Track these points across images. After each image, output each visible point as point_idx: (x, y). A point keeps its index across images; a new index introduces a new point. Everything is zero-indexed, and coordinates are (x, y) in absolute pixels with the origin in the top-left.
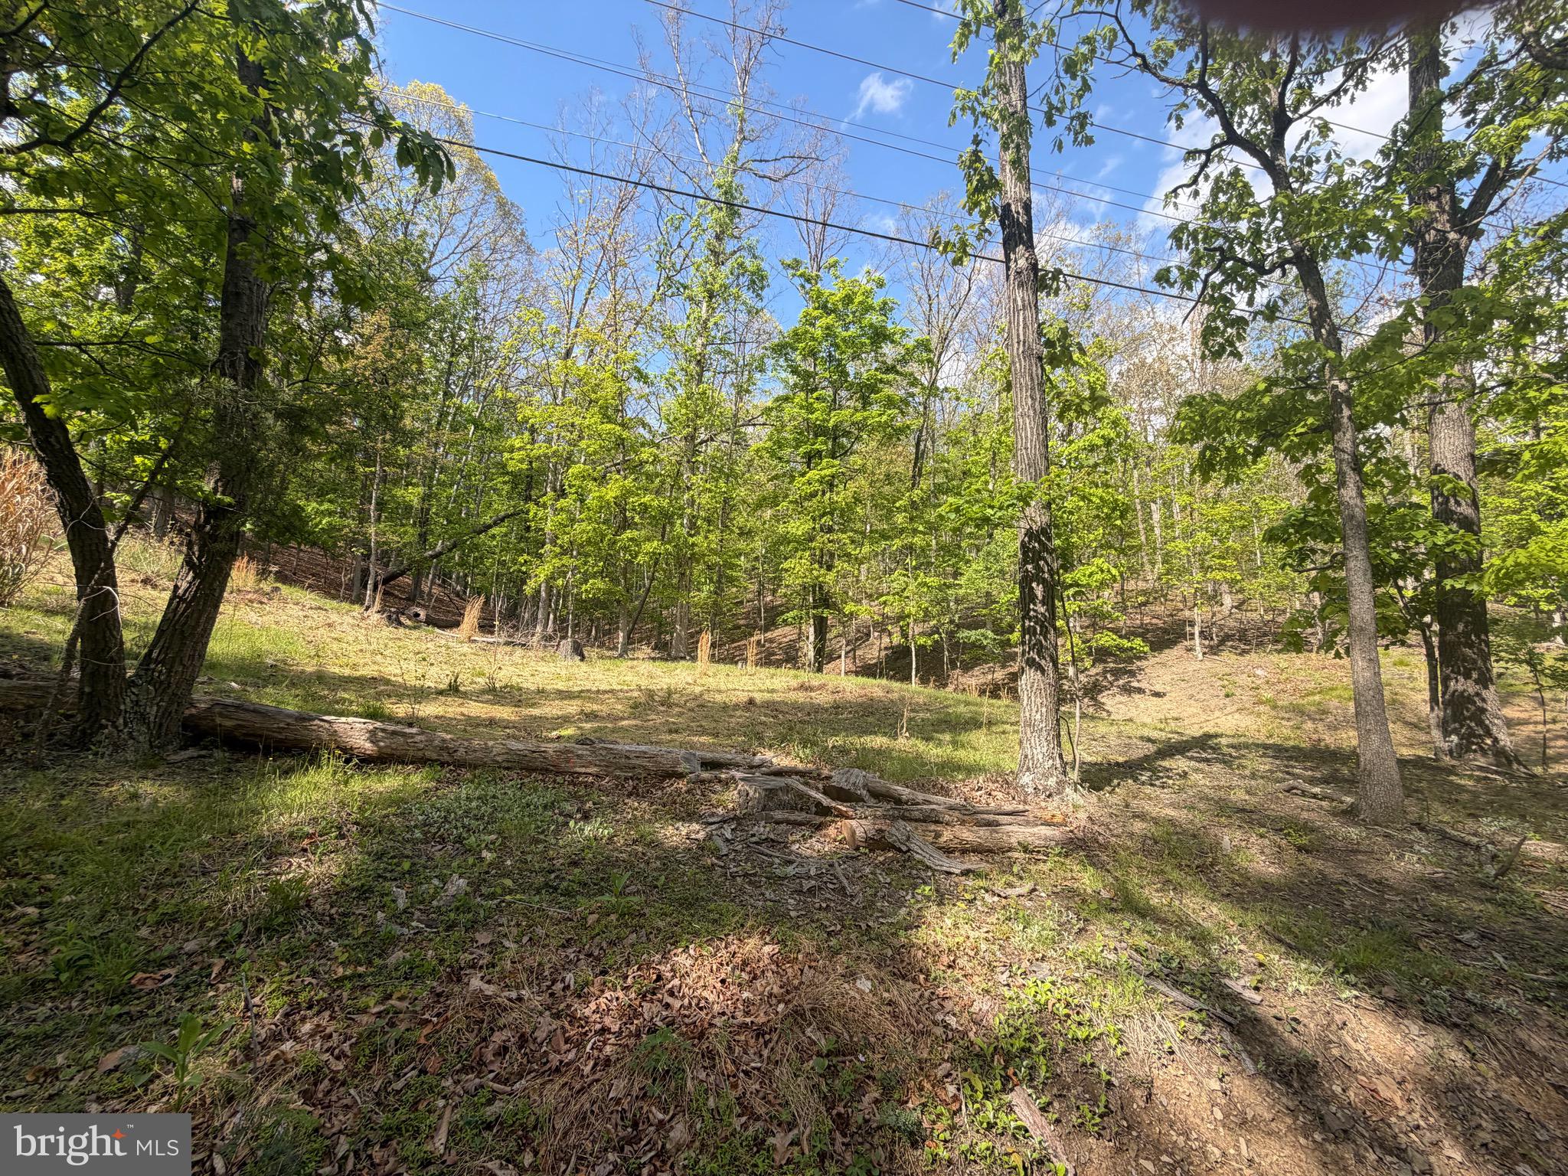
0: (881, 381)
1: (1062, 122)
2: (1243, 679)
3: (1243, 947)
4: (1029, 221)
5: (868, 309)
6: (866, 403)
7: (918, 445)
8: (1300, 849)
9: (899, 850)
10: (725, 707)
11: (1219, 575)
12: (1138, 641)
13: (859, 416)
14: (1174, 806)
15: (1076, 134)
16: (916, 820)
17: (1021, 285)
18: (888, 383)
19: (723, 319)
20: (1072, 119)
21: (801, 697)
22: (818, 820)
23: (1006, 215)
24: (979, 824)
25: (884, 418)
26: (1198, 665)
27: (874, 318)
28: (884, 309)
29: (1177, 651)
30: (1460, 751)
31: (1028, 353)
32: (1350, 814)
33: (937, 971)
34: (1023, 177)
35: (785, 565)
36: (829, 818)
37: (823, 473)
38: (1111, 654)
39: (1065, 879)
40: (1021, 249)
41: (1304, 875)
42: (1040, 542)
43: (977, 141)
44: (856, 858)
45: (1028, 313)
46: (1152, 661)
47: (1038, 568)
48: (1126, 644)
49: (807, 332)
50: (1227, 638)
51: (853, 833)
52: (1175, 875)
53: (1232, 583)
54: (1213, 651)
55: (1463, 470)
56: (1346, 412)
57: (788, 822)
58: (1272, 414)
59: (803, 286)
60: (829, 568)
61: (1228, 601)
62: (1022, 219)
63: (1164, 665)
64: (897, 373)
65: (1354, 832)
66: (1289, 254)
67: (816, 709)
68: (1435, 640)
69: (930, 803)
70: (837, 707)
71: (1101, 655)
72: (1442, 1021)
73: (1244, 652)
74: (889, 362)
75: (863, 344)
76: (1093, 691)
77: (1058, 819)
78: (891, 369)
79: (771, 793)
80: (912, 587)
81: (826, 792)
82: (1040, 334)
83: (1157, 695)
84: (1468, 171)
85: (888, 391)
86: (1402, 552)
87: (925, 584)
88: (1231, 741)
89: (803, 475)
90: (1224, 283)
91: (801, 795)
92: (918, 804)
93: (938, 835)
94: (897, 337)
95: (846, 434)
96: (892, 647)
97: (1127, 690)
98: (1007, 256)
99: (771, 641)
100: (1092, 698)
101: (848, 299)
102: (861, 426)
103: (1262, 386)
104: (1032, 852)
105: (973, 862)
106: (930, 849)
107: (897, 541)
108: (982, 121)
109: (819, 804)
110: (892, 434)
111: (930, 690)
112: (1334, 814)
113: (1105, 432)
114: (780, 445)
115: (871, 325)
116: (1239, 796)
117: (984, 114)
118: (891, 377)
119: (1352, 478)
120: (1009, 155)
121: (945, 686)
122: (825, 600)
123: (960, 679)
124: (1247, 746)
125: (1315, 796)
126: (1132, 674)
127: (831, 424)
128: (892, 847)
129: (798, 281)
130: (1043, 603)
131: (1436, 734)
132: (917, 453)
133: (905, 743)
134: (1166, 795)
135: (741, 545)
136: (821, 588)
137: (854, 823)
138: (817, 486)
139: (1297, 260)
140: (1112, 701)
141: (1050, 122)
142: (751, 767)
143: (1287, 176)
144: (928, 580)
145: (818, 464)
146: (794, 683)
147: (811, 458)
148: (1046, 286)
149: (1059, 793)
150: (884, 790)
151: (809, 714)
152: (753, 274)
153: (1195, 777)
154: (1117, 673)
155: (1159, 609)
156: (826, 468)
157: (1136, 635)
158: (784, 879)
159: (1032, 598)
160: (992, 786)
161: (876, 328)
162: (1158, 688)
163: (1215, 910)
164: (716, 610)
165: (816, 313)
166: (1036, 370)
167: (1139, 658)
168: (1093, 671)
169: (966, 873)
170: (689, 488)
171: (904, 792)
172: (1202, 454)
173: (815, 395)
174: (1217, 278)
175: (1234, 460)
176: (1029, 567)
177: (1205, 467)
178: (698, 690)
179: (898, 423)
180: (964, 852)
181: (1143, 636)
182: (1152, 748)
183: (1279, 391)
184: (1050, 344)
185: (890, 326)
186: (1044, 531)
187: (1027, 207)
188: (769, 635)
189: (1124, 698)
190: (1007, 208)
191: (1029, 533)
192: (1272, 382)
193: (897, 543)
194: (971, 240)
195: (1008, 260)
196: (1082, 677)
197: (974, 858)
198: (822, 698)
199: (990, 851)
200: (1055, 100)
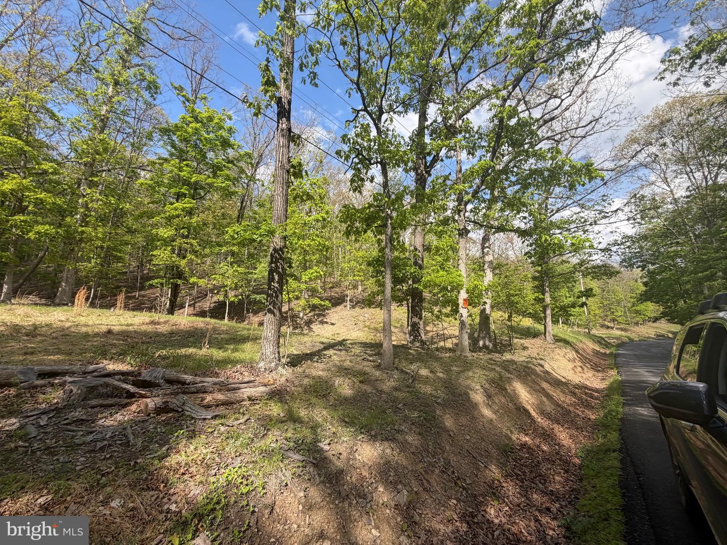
0: (224, 166)
1: (306, 72)
2: (361, 318)
3: (330, 427)
4: (290, 109)
5: (221, 128)
6: (215, 175)
7: (242, 203)
8: (360, 382)
9: (177, 411)
10: (86, 336)
11: (357, 278)
12: (327, 302)
13: (209, 181)
14: (323, 370)
15: (312, 80)
16: (192, 393)
17: (283, 136)
18: (229, 169)
19: (125, 101)
20: (311, 73)
21: (150, 328)
22: (126, 401)
23: (279, 101)
24: (229, 390)
25: (224, 185)
26: (347, 312)
27: (224, 134)
28: (230, 131)
29: (341, 307)
30: (412, 342)
31: (282, 167)
32: (378, 367)
33: (173, 478)
34: (289, 88)
35: (155, 253)
36: (134, 399)
37: (185, 205)
38: (317, 308)
39: (266, 410)
40: (284, 119)
41: (359, 392)
42: (279, 254)
43: (268, 60)
44: (146, 421)
45: (284, 149)
46: (333, 310)
47: (276, 266)
48: (323, 303)
49: (183, 127)
50: (359, 302)
51: (147, 405)
52: (314, 400)
53: (362, 281)
54: (353, 307)
55: (420, 248)
56: (390, 222)
57: (101, 406)
58: (369, 218)
59: (184, 103)
60: (184, 258)
61: (360, 288)
62: (286, 106)
63: (336, 312)
64: (234, 165)
65: (378, 373)
66: (379, 160)
67: (158, 335)
68: (410, 305)
69: (204, 382)
70: (172, 333)
71: (314, 308)
72: (387, 439)
73: (363, 308)
74: (230, 158)
75: (216, 145)
76: (309, 323)
77: (271, 382)
78: (230, 162)
79: (92, 389)
80: (230, 272)
81: (134, 384)
82: (289, 161)
83: (333, 324)
84: (429, 154)
85: (226, 172)
86: (404, 274)
87: (237, 271)
88: (351, 342)
89: (172, 204)
90: (358, 163)
91: (116, 388)
92: (196, 383)
93: (203, 399)
94: (236, 147)
95: (202, 188)
96: (219, 302)
97: (322, 323)
98: (278, 120)
99: (143, 296)
100: (308, 326)
101: (210, 119)
102: (210, 185)
103: (367, 206)
104: (253, 400)
105: (221, 410)
106: (197, 408)
107: (224, 248)
108: (271, 52)
109: (128, 392)
110: (227, 194)
111: (233, 323)
112: (374, 367)
113: (324, 215)
114: (159, 184)
115: (222, 137)
116: (347, 364)
117: (272, 50)
118: (230, 165)
119: (389, 245)
120: (283, 75)
121: (244, 321)
122: (180, 275)
123: (252, 318)
124: (355, 343)
125: (370, 361)
126: (324, 316)
127: (193, 180)
128: (173, 410)
129: (183, 99)
130: (278, 282)
131: (408, 336)
132: (241, 206)
133: (204, 351)
134: (321, 366)
135: (128, 238)
136: (178, 268)
137: (148, 400)
138: (179, 212)
139: (381, 163)
140: (315, 327)
141: (301, 70)
142: (85, 373)
143: (381, 132)
144: (238, 269)
145: (182, 200)
146: (148, 320)
147: (179, 196)
148: (294, 141)
149: (276, 369)
150: (175, 378)
151: (151, 338)
152: (150, 82)
153: (335, 357)
154: (318, 316)
155: (337, 290)
156: (187, 203)
157: (327, 299)
158: (81, 445)
159: (273, 280)
160: (243, 369)
161: (224, 139)
162: (333, 322)
163: (325, 413)
164: (102, 275)
165: (190, 119)
166: (285, 176)
167: (328, 309)
168: (310, 315)
169: (215, 417)
170: (84, 196)
171: (188, 378)
172: (347, 228)
173: (185, 163)
174: (356, 160)
175: (358, 233)
176: (273, 265)
177: (348, 233)
178: (68, 325)
179: (233, 189)
180: (217, 406)
181: (330, 301)
182: (322, 346)
183: (372, 209)
184: (293, 166)
185: (232, 140)
186: (281, 249)
187: (289, 103)
188: (142, 293)
189: (320, 326)
190: (280, 98)
191: (275, 249)
192: (370, 206)
193: (224, 249)
194: (263, 107)
195: (278, 123)
196: (305, 317)
197: (222, 408)
198: (163, 329)
199: (232, 403)
200: (304, 61)
